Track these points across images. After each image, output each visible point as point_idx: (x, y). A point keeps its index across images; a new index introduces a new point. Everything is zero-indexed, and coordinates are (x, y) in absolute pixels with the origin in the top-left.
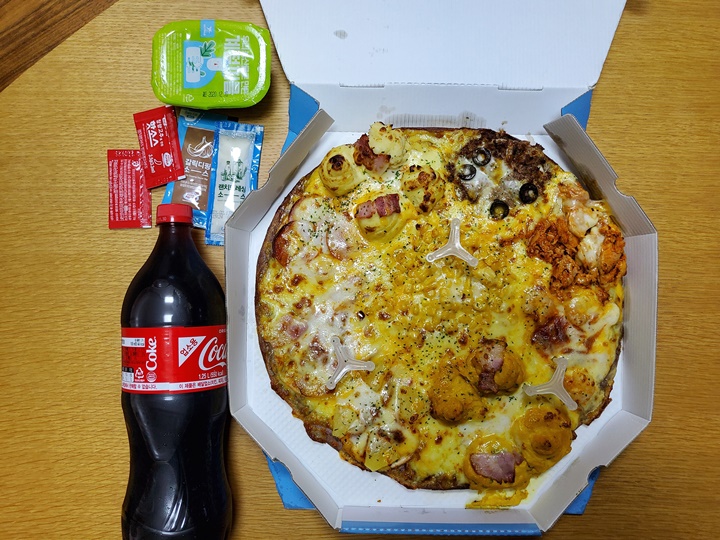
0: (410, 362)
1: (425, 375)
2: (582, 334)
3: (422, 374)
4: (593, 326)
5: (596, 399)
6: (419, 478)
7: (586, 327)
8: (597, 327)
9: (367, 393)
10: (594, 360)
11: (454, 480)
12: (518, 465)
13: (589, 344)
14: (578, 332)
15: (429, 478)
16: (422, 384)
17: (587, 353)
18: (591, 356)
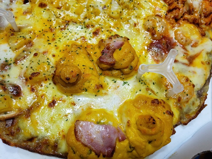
0: (51, 39)
1: (59, 50)
2: (186, 52)
3: (57, 48)
4: (194, 49)
5: (193, 104)
6: (21, 137)
7: (189, 48)
8: (197, 50)
9: (6, 51)
10: (194, 72)
11: (55, 146)
12: (120, 141)
13: (191, 60)
14: (182, 50)
15: (31, 139)
16: (54, 56)
17: (189, 66)
18: (191, 68)
